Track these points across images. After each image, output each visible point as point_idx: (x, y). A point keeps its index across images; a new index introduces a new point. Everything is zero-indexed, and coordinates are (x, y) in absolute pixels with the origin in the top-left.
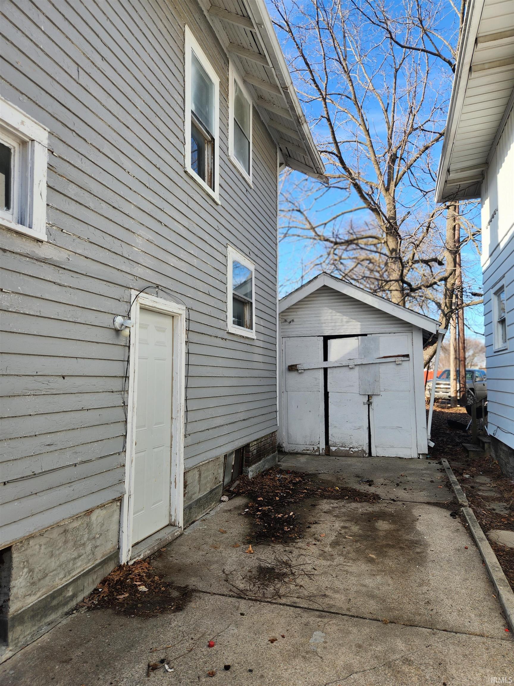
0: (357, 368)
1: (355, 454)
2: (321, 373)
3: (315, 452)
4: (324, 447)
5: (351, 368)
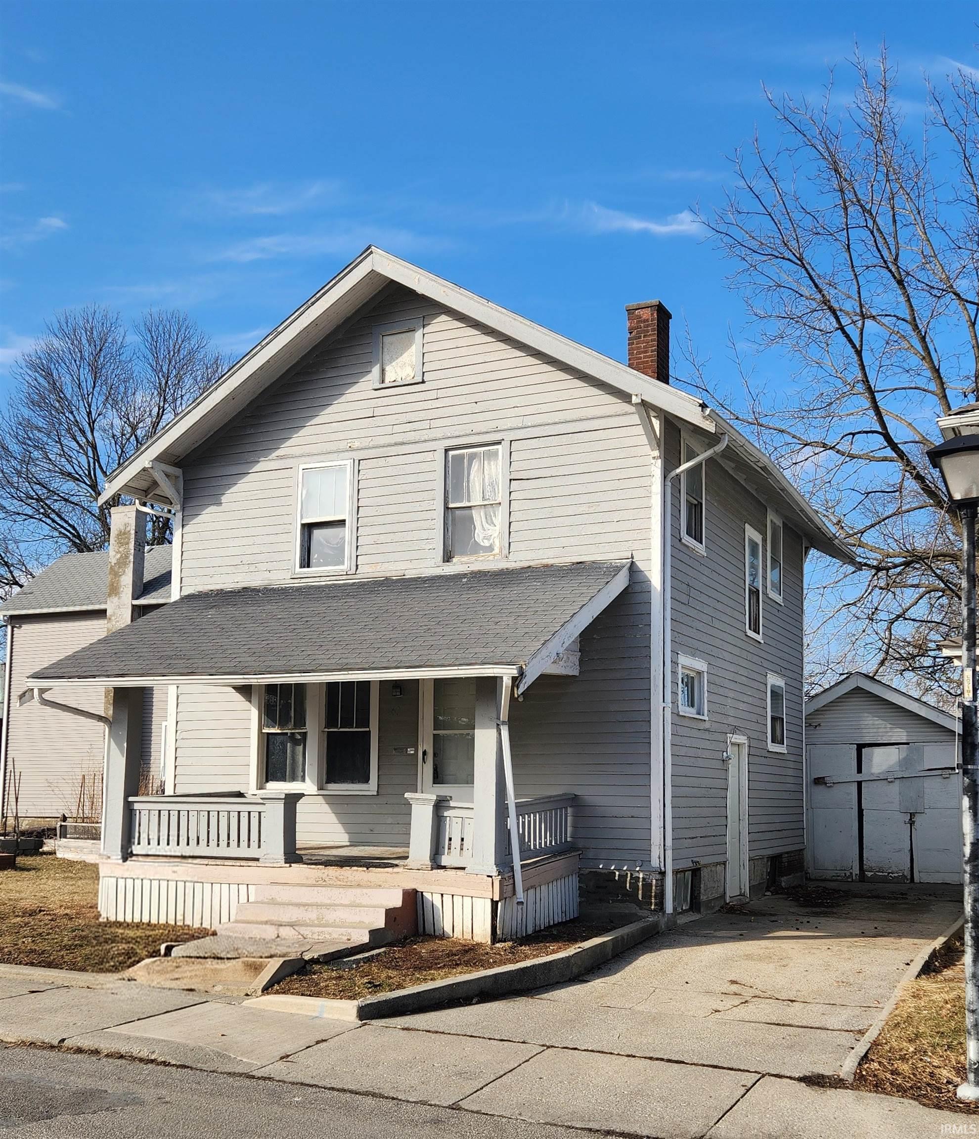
0: (897, 781)
1: (895, 880)
2: (854, 788)
3: (848, 878)
4: (858, 872)
5: (889, 782)
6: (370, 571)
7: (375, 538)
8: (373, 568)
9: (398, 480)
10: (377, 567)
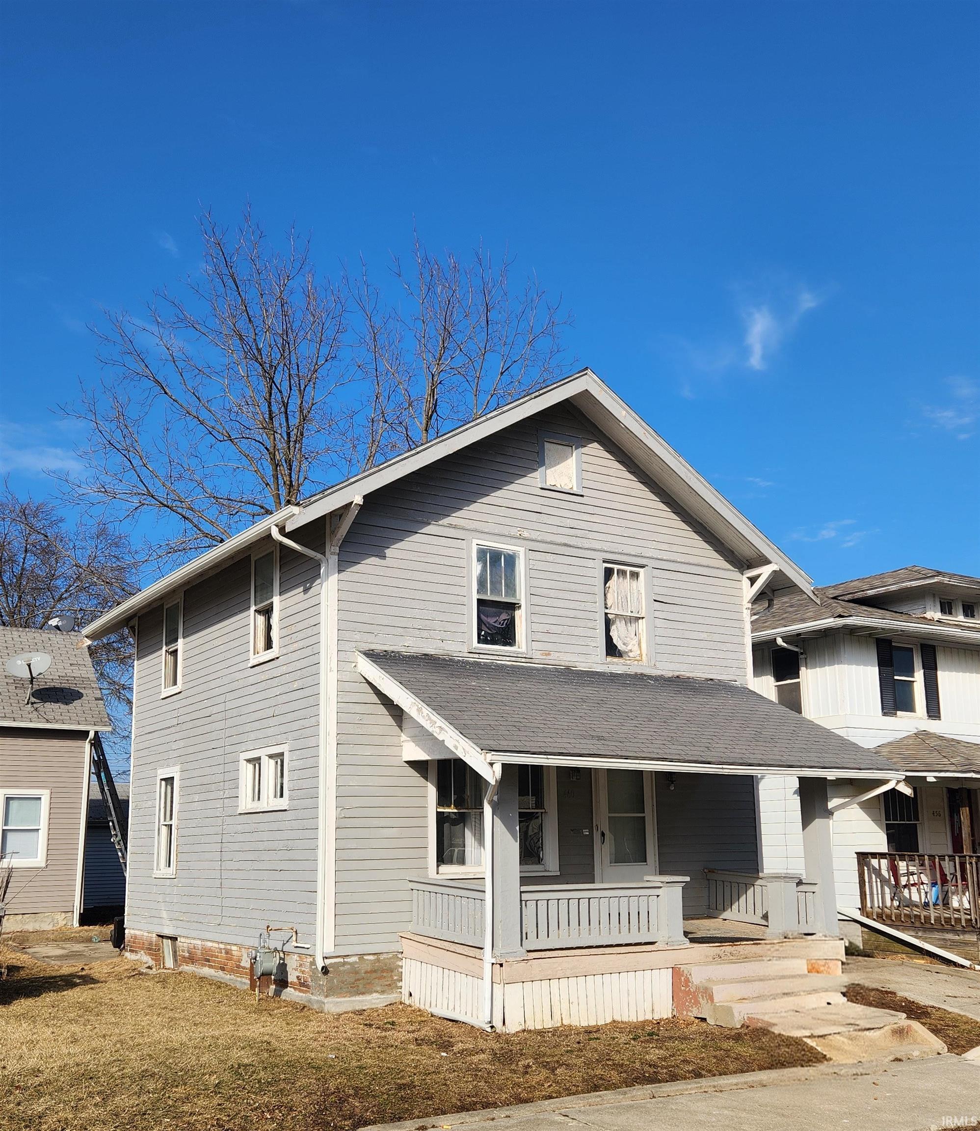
6: (544, 657)
7: (547, 627)
8: (546, 655)
9: (564, 578)
10: (549, 654)
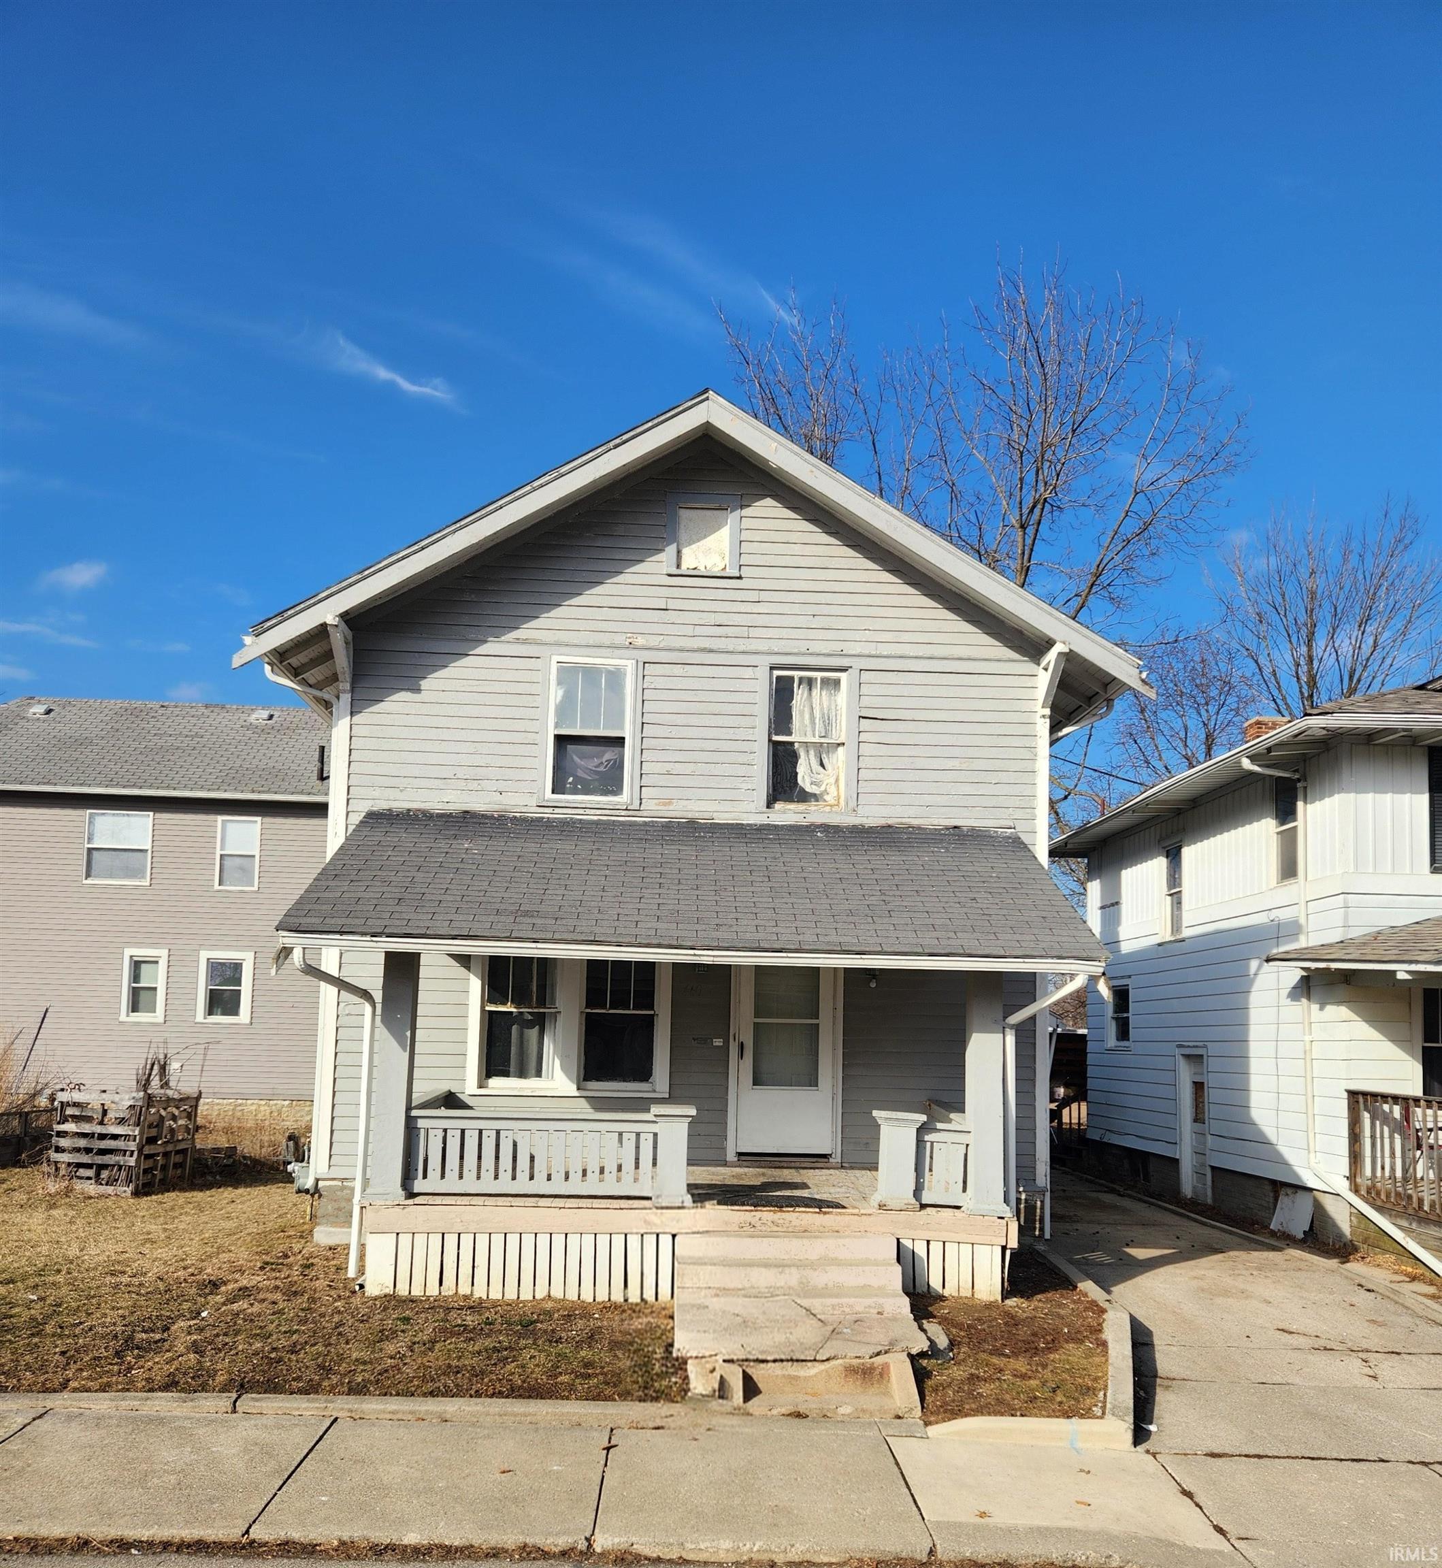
6: (660, 808)
7: (668, 767)
8: (665, 804)
9: (701, 696)
10: (670, 804)
